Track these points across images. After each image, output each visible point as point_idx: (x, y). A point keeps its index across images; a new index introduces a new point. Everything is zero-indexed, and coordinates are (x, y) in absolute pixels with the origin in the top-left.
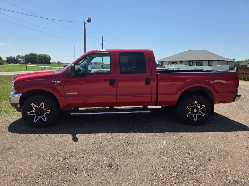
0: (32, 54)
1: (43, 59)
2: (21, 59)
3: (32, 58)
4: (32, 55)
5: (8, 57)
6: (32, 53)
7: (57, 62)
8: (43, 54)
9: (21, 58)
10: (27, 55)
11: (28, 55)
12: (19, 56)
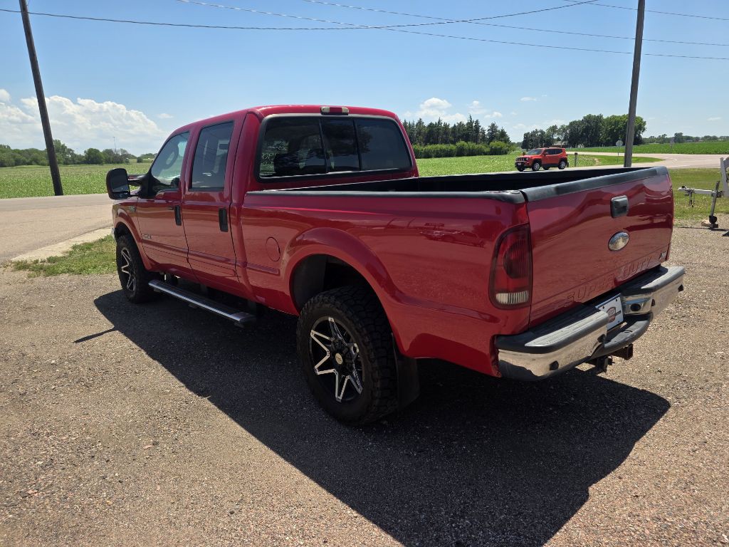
0: (588, 119)
1: (620, 129)
2: (558, 134)
3: (587, 130)
4: (588, 122)
5: (528, 133)
6: (589, 116)
7: (673, 136)
8: (621, 115)
9: (559, 132)
10: (574, 122)
11: (579, 121)
12: (554, 129)
